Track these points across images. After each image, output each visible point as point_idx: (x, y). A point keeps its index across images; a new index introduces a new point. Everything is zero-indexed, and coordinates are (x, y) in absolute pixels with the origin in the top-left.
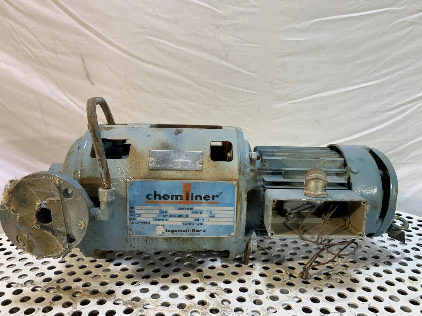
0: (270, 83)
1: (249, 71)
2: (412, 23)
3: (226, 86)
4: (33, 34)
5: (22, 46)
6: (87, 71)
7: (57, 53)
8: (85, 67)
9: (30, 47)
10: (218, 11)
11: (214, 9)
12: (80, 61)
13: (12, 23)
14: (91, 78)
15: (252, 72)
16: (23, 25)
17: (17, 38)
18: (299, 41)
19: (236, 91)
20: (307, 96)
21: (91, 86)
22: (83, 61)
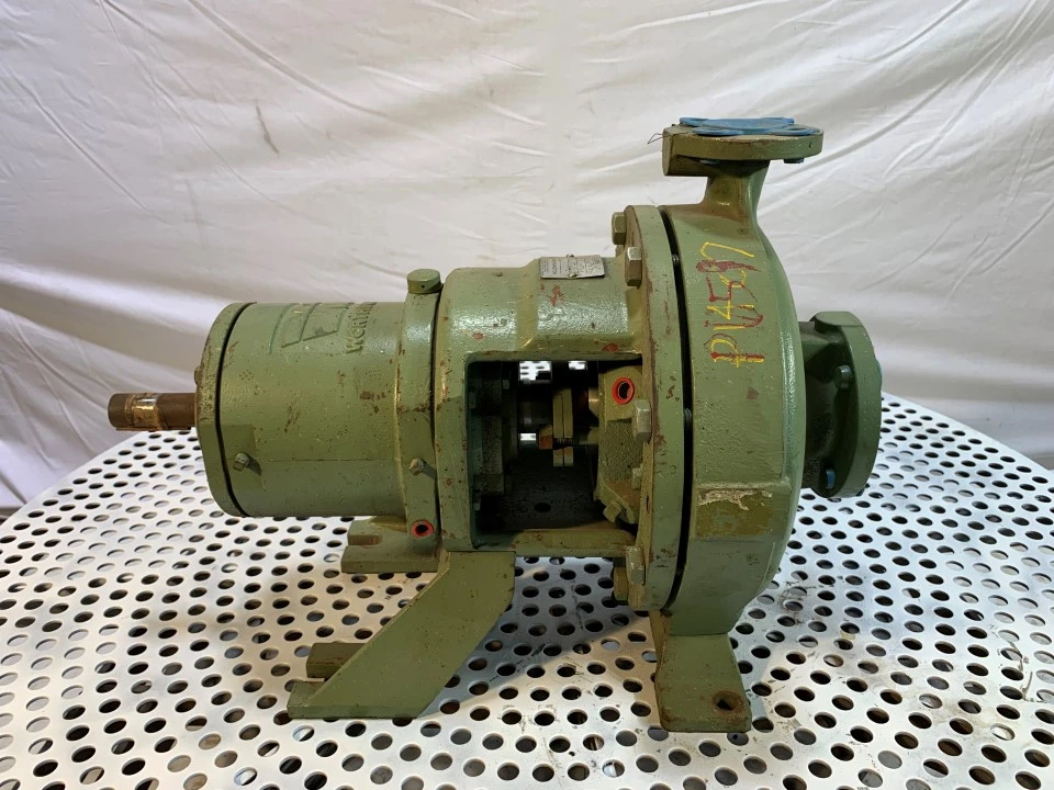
0: (569, 137)
1: (531, 118)
2: (808, 25)
3: (494, 143)
4: (176, 71)
5: (159, 92)
6: (265, 129)
7: (215, 101)
8: (263, 124)
9: (171, 93)
10: (475, 19)
11: (468, 16)
12: (255, 113)
13: (137, 52)
14: (272, 140)
15: (535, 118)
17: (149, 80)
18: (611, 64)
19: (510, 152)
20: (632, 157)
21: (273, 153)
22: (258, 110)
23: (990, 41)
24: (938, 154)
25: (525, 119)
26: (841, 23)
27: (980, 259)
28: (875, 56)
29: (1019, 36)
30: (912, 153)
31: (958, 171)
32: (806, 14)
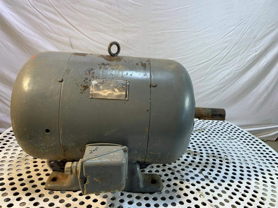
0: (144, 54)
2: (197, 36)
3: (127, 54)
4: (50, 27)
5: (44, 31)
6: (71, 44)
7: (59, 35)
8: (71, 42)
9: (48, 32)
10: (126, 25)
11: (124, 24)
12: (69, 39)
13: (40, 21)
14: (73, 46)
15: (137, 49)
16: (46, 23)
17: (42, 27)
18: (155, 39)
21: (72, 49)
22: (70, 39)
23: (230, 43)
24: (219, 65)
25: (135, 49)
26: (203, 36)
27: (225, 87)
28: (209, 44)
29: (236, 43)
30: (214, 65)
31: (222, 69)
32: (196, 33)
